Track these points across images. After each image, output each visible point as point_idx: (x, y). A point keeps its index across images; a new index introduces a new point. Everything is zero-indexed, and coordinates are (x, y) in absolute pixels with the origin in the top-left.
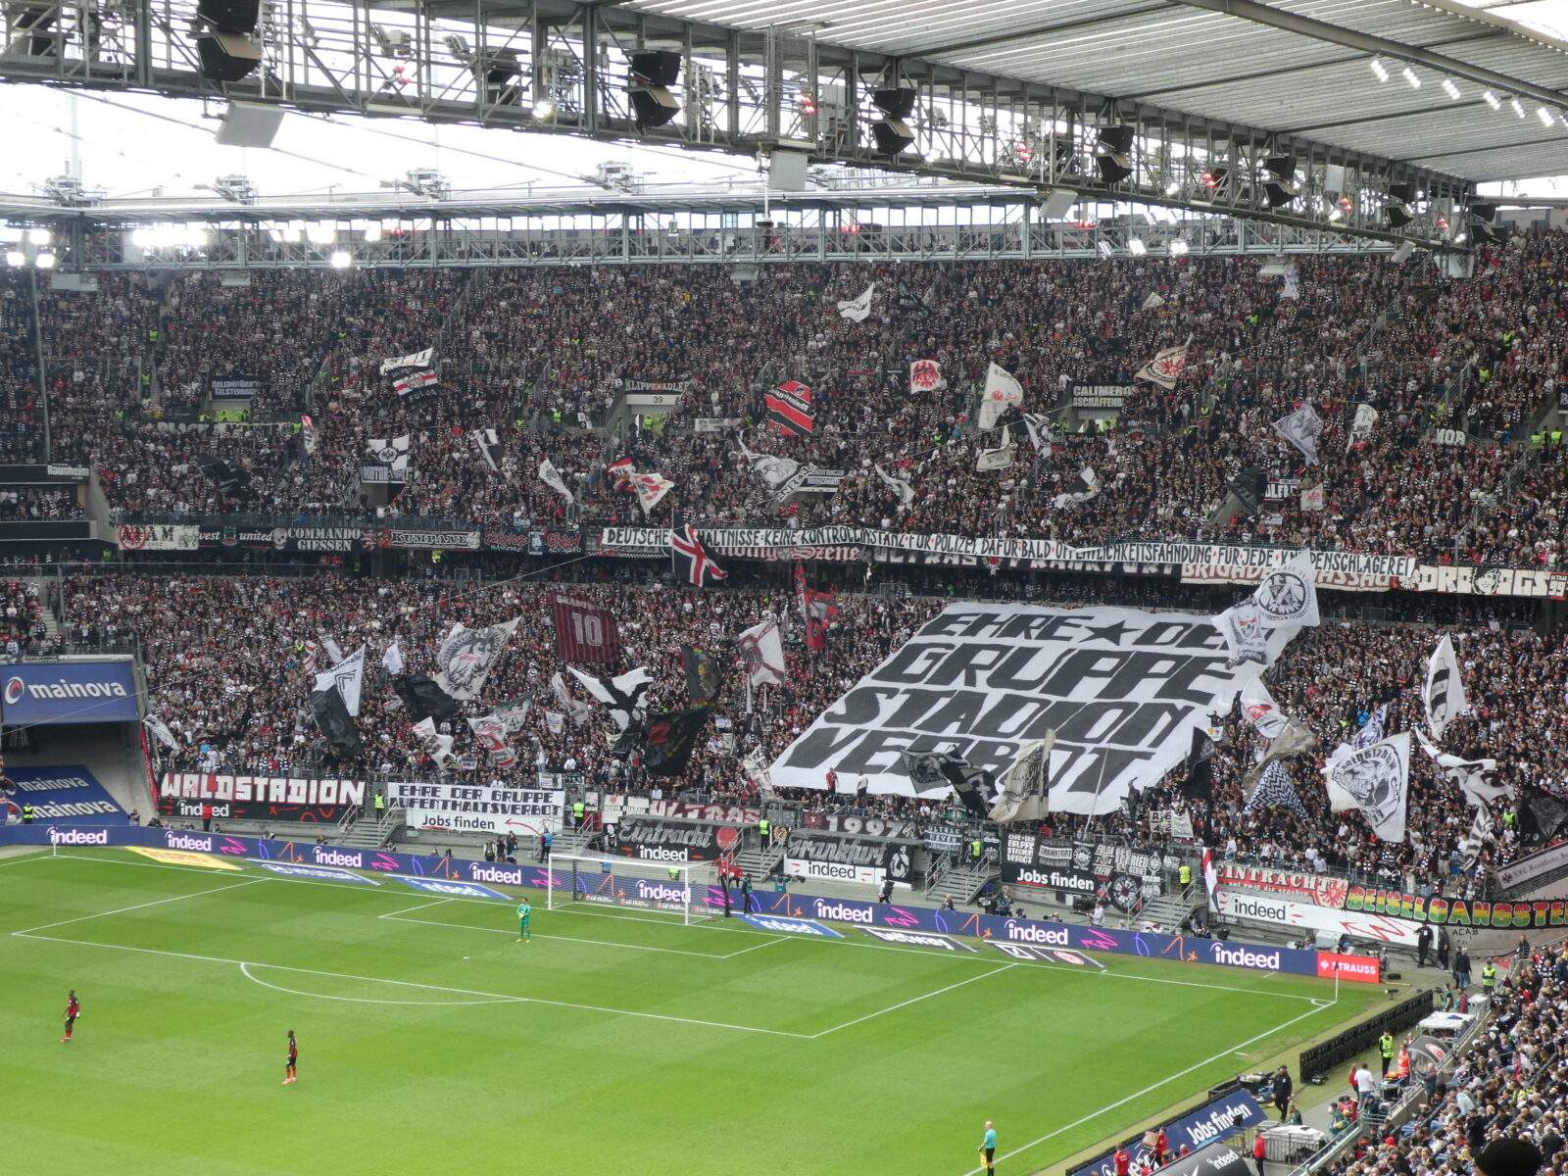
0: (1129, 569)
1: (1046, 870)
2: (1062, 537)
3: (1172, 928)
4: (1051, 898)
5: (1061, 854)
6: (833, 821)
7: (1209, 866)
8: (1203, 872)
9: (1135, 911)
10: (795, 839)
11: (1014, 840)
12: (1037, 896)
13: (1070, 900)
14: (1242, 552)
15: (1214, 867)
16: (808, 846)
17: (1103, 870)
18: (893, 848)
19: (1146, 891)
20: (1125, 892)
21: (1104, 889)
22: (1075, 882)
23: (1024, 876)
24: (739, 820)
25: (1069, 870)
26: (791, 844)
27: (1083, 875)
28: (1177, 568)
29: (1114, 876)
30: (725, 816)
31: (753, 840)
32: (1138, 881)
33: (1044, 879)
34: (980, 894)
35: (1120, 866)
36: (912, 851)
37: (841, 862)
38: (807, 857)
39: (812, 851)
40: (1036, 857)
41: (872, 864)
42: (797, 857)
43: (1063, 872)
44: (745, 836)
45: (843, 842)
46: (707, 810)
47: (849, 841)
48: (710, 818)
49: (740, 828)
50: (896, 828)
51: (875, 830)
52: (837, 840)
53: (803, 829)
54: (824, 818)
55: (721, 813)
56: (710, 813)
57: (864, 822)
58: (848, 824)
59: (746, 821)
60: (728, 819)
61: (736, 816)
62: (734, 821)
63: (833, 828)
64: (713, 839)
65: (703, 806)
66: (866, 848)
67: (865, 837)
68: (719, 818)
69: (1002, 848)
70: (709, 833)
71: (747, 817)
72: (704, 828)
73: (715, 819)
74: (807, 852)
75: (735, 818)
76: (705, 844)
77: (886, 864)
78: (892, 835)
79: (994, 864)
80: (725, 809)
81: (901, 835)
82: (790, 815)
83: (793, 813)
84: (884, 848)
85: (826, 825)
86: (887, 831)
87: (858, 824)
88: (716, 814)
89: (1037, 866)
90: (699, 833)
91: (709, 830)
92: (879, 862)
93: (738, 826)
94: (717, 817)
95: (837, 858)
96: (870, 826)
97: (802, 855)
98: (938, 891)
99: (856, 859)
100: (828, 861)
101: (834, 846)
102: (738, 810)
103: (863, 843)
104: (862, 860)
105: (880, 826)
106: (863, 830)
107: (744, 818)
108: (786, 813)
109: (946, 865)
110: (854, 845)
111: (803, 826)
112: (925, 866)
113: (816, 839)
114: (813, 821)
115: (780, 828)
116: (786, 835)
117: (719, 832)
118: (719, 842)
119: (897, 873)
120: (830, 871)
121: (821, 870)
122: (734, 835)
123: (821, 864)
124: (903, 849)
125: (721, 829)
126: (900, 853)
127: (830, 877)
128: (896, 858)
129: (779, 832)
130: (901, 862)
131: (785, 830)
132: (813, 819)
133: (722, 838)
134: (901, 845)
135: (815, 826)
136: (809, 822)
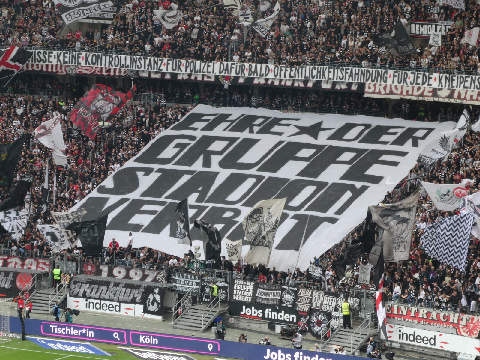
0: (326, 86)
1: (261, 306)
2: (278, 61)
3: (353, 351)
4: (265, 327)
5: (273, 295)
6: (105, 269)
7: (380, 305)
8: (376, 309)
9: (326, 338)
10: (75, 283)
11: (238, 285)
12: (255, 326)
13: (278, 329)
14: (411, 76)
15: (384, 306)
16: (86, 288)
17: (303, 307)
18: (149, 290)
19: (334, 323)
20: (319, 323)
21: (303, 321)
22: (282, 316)
23: (245, 311)
24: (34, 268)
25: (278, 307)
26: (72, 286)
27: (289, 311)
28: (362, 86)
29: (311, 312)
30: (23, 265)
31: (44, 283)
32: (329, 316)
33: (260, 313)
34: (213, 324)
35: (316, 304)
36: (162, 292)
37: (110, 300)
38: (84, 296)
39: (88, 291)
40: (254, 297)
41: (133, 301)
42: (77, 296)
43: (274, 308)
44: (37, 280)
45: (111, 286)
46: (9, 261)
47: (117, 285)
48: (11, 266)
49: (34, 274)
50: (152, 275)
51: (136, 276)
52: (107, 284)
53: (82, 275)
54: (98, 267)
55: (20, 262)
56: (11, 262)
57: (128, 271)
58: (115, 271)
59: (39, 269)
60: (25, 267)
61: (31, 265)
62: (29, 268)
63: (105, 274)
64: (13, 282)
65: (6, 257)
66: (129, 290)
67: (128, 281)
68: (18, 267)
69: (230, 290)
70: (10, 278)
71: (39, 266)
72: (7, 274)
73: (15, 267)
74: (85, 293)
75: (31, 267)
76: (7, 286)
77: (144, 301)
78: (149, 280)
79: (223, 302)
80: (23, 260)
81: (155, 280)
82: (72, 264)
83: (74, 264)
84: (142, 290)
85: (99, 272)
86: (145, 277)
87: (123, 272)
88: (16, 264)
89: (255, 303)
90: (3, 277)
91: (11, 275)
92: (138, 300)
93: (33, 272)
94: (17, 266)
95: (107, 297)
96: (132, 273)
97: (81, 294)
98: (182, 322)
99: (121, 298)
100: (100, 299)
101: (105, 288)
102: (33, 260)
103: (127, 286)
104: (125, 298)
105: (140, 273)
106: (127, 277)
107: (37, 267)
108: (70, 263)
109: (188, 303)
110: (120, 288)
111: (82, 273)
112: (173, 303)
113: (91, 283)
114: (90, 269)
115: (65, 274)
116: (68, 279)
117: (18, 277)
118: (18, 284)
119: (151, 308)
120: (101, 307)
121: (95, 306)
122: (29, 279)
123: (95, 301)
124: (157, 291)
125: (19, 275)
126: (154, 293)
127: (101, 311)
128: (151, 297)
129: (64, 277)
130: (154, 300)
131: (68, 276)
132: (90, 268)
133: (21, 281)
134: (155, 288)
135: (91, 273)
136: (86, 270)
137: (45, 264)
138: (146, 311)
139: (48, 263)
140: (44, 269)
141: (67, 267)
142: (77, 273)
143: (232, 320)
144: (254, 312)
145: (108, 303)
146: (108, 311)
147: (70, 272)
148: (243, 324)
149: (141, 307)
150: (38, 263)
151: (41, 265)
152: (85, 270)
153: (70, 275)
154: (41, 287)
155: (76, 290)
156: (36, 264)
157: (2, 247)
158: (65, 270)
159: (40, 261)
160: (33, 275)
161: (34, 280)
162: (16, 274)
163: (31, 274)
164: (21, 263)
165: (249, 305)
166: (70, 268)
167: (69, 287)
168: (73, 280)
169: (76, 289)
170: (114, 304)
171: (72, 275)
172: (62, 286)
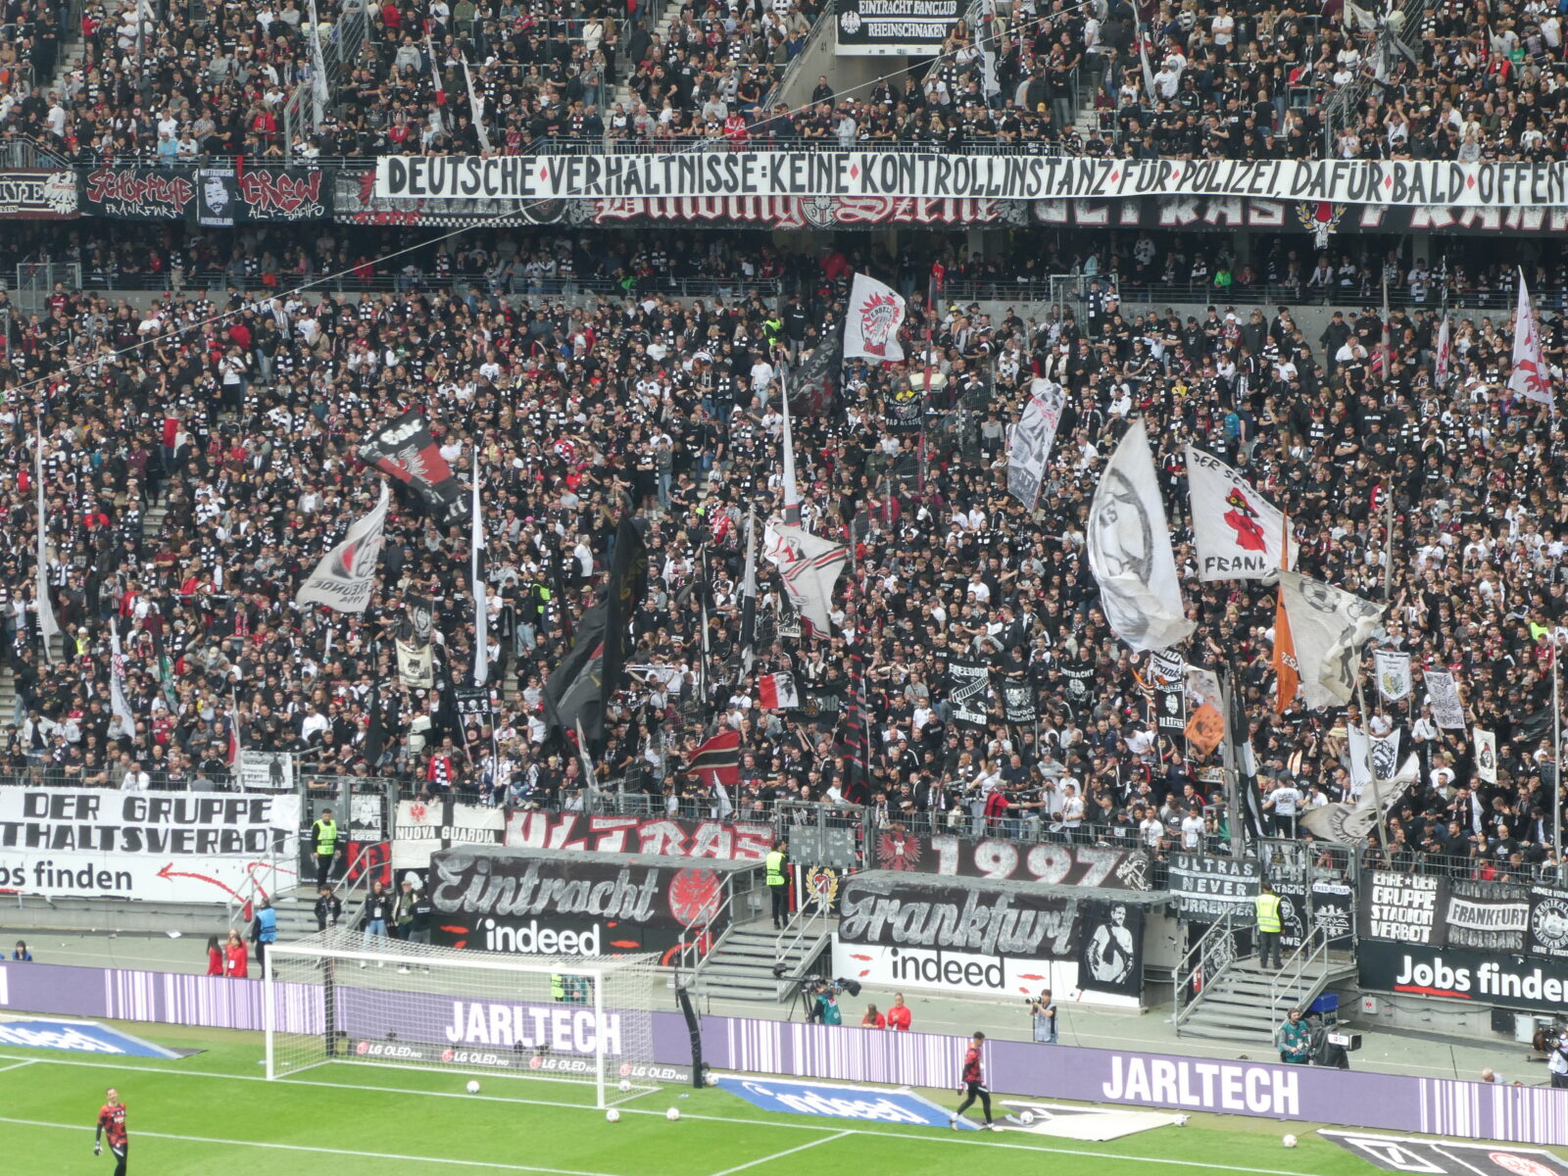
1: (1465, 957)
2: (1493, 150)
4: (1481, 1024)
5: (1501, 919)
6: (948, 850)
10: (856, 897)
11: (1385, 887)
12: (1446, 1021)
13: (1525, 1028)
16: (890, 911)
18: (1093, 914)
22: (1536, 986)
23: (1411, 972)
24: (722, 852)
25: (1521, 957)
26: (848, 908)
27: (1556, 968)
30: (688, 845)
31: (755, 901)
33: (1461, 978)
36: (1138, 920)
37: (968, 949)
38: (886, 938)
39: (899, 923)
40: (1440, 926)
41: (1045, 952)
42: (862, 939)
43: (1508, 962)
44: (736, 891)
45: (972, 901)
46: (644, 832)
47: (988, 899)
48: (651, 850)
49: (725, 874)
50: (1100, 864)
51: (1049, 870)
52: (958, 897)
53: (875, 872)
54: (926, 845)
55: (677, 836)
56: (652, 837)
57: (1023, 852)
58: (983, 856)
59: (739, 856)
60: (696, 852)
61: (715, 842)
62: (710, 855)
63: (948, 865)
64: (660, 900)
65: (634, 822)
66: (1028, 915)
67: (1026, 888)
68: (674, 850)
69: (1358, 905)
70: (650, 886)
71: (740, 844)
72: (638, 874)
73: (663, 852)
74: (887, 927)
75: (713, 849)
76: (641, 913)
77: (1078, 951)
78: (1092, 881)
79: (1339, 945)
80: (689, 829)
81: (1112, 881)
82: (844, 838)
83: (850, 834)
84: (1071, 914)
85: (930, 861)
86: (1078, 871)
87: (1008, 855)
88: (666, 841)
89: (1445, 948)
90: (626, 886)
91: (651, 880)
92: (1061, 946)
93: (720, 868)
94: (668, 848)
95: (958, 939)
96: (1036, 860)
97: (875, 933)
98: (1205, 1014)
99: (1006, 941)
100: (937, 946)
101: (950, 910)
102: (719, 828)
103: (1022, 902)
104: (1019, 942)
105: (1062, 860)
106: (1022, 872)
107: (734, 849)
108: (835, 833)
109: (1222, 950)
110: (1001, 908)
111: (875, 864)
112: (1172, 953)
113: (907, 895)
114: (900, 851)
115: (821, 871)
116: (834, 887)
117: (675, 882)
118: (675, 906)
119: (1104, 972)
120: (943, 972)
121: (921, 970)
122: (711, 890)
123: (922, 955)
124: (1119, 915)
125: (679, 876)
126: (1110, 923)
127: (944, 985)
128: (1101, 935)
129: (819, 879)
130: (1114, 944)
131: (832, 874)
132: (900, 848)
133: (683, 897)
134: (1115, 905)
135: (904, 864)
136: (889, 855)
137: (756, 839)
138: (1087, 981)
139: (766, 834)
140: (755, 855)
141: (826, 845)
142: (859, 865)
143: (1370, 1004)
144: (1439, 974)
145: (964, 959)
146: (964, 987)
147: (838, 863)
148: (1407, 1015)
149: (1072, 968)
150: (736, 837)
151: (745, 843)
152: (884, 853)
153: (838, 872)
154: (748, 914)
155: (859, 922)
156: (729, 840)
157: (621, 788)
158: (821, 856)
159: (740, 829)
160: (721, 877)
161: (725, 892)
162: (666, 876)
163: (714, 871)
164: (681, 837)
165: (1423, 954)
166: (835, 848)
167: (836, 908)
168: (850, 888)
169: (859, 917)
170: (984, 960)
171: (845, 872)
172: (811, 909)
